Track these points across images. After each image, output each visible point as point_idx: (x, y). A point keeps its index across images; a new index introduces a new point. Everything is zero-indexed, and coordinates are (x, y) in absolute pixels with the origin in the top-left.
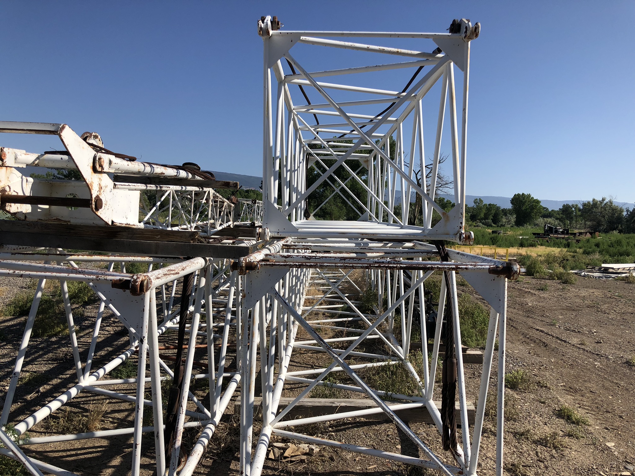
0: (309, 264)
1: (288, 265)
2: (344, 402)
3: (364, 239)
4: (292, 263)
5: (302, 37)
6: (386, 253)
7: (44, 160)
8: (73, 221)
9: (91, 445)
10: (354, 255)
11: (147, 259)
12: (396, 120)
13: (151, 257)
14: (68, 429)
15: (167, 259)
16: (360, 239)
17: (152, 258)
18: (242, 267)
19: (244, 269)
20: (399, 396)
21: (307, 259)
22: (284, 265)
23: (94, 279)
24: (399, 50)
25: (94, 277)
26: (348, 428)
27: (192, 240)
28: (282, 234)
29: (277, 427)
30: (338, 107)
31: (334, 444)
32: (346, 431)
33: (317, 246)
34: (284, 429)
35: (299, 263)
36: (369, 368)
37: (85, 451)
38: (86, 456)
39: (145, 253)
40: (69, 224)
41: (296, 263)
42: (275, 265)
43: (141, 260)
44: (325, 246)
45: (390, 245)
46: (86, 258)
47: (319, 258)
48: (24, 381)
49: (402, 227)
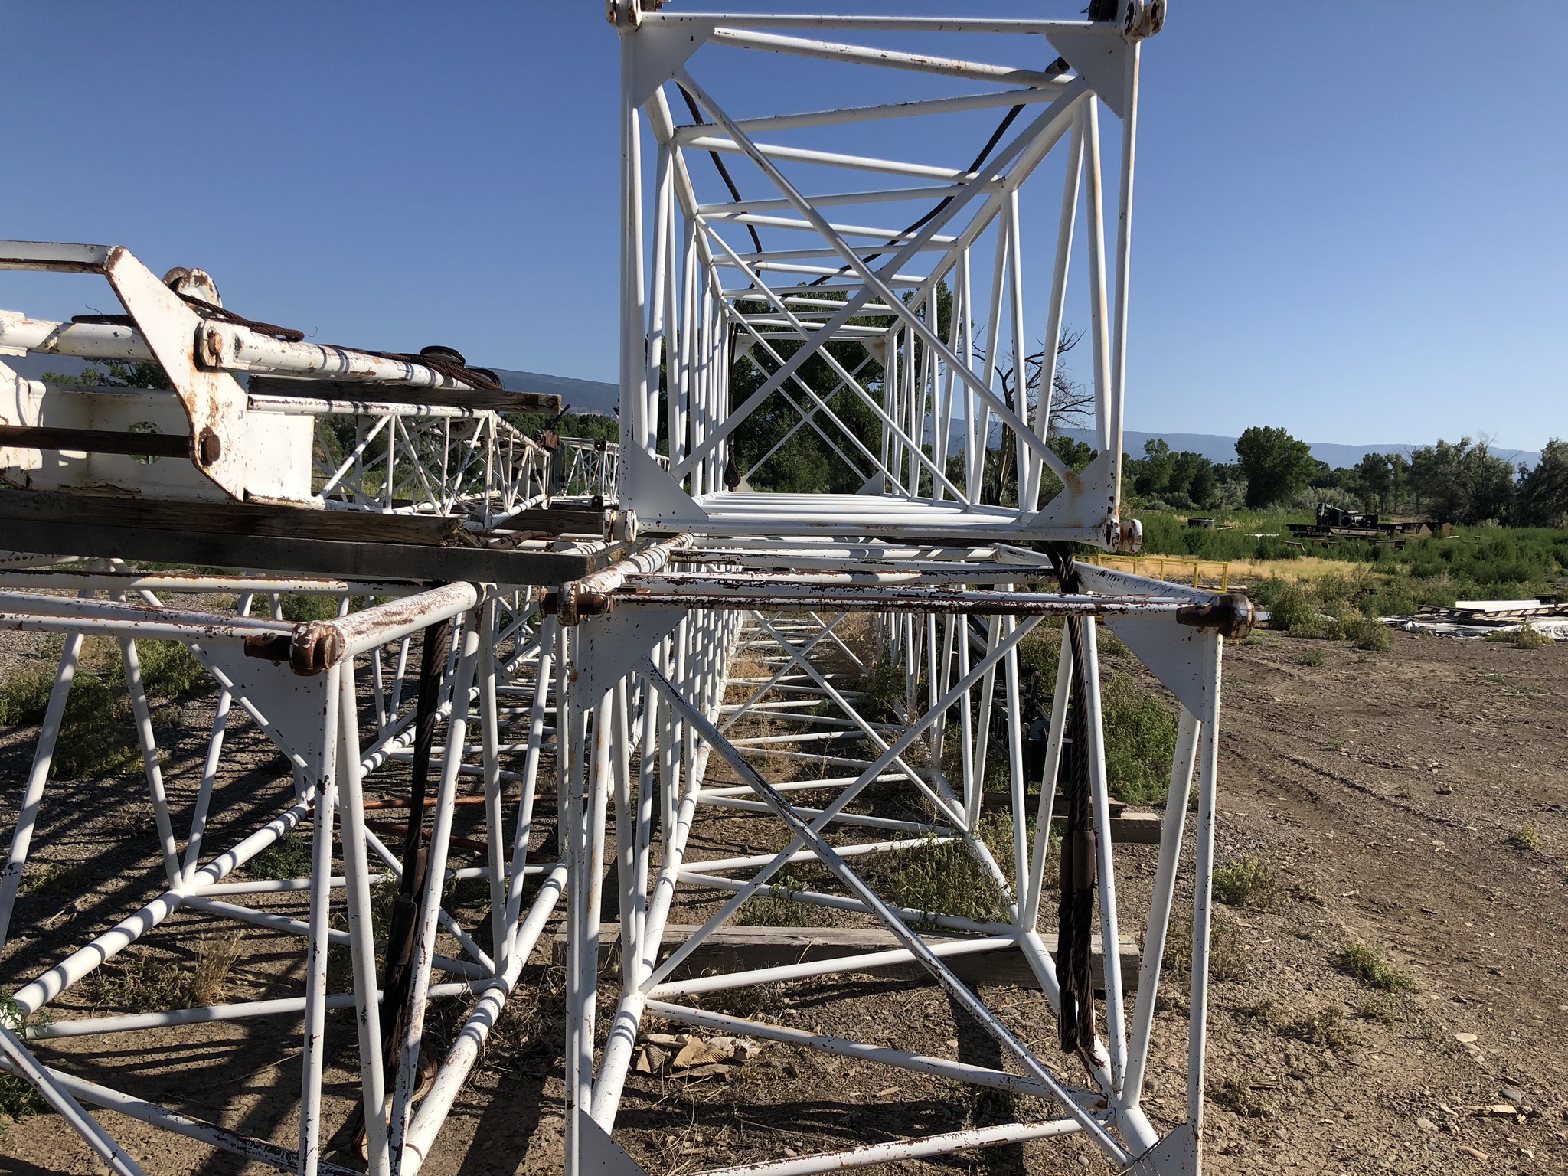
0: (733, 600)
1: (681, 601)
2: (821, 935)
3: (872, 538)
4: (692, 598)
5: (717, 30)
6: (924, 573)
7: (71, 338)
8: (148, 492)
9: (204, 1039)
10: (847, 578)
11: (333, 585)
12: (955, 241)
13: (344, 580)
14: (146, 999)
15: (383, 586)
16: (861, 539)
17: (345, 584)
18: (568, 606)
19: (573, 610)
20: (954, 921)
21: (731, 586)
22: (673, 602)
23: (202, 634)
24: (963, 64)
25: (202, 629)
26: (831, 999)
27: (445, 538)
28: (668, 525)
29: (657, 996)
30: (809, 207)
31: (797, 1037)
32: (824, 1006)
33: (755, 555)
34: (675, 1000)
35: (709, 596)
36: (881, 852)
37: (188, 1053)
38: (191, 1065)
39: (329, 571)
40: (137, 497)
41: (703, 598)
42: (650, 601)
43: (319, 588)
44: (776, 556)
45: (935, 553)
46: (180, 581)
47: (759, 586)
48: (36, 885)
49: (966, 510)
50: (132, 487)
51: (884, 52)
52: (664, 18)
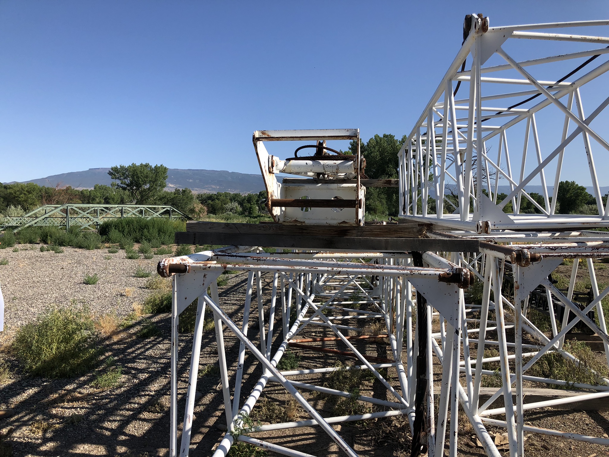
1: (562, 256)
4: (566, 254)
5: (514, 32)
7: (290, 166)
9: (301, 432)
11: (378, 255)
12: (528, 111)
14: (271, 417)
24: (600, 38)
25: (409, 272)
26: (542, 417)
28: (499, 226)
32: (540, 420)
36: (526, 357)
40: (304, 224)
42: (548, 256)
46: (328, 255)
47: (566, 249)
48: (204, 373)
50: (302, 221)
51: (571, 36)
52: (493, 29)
